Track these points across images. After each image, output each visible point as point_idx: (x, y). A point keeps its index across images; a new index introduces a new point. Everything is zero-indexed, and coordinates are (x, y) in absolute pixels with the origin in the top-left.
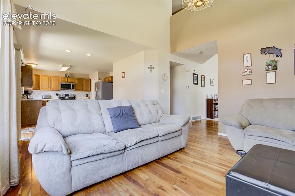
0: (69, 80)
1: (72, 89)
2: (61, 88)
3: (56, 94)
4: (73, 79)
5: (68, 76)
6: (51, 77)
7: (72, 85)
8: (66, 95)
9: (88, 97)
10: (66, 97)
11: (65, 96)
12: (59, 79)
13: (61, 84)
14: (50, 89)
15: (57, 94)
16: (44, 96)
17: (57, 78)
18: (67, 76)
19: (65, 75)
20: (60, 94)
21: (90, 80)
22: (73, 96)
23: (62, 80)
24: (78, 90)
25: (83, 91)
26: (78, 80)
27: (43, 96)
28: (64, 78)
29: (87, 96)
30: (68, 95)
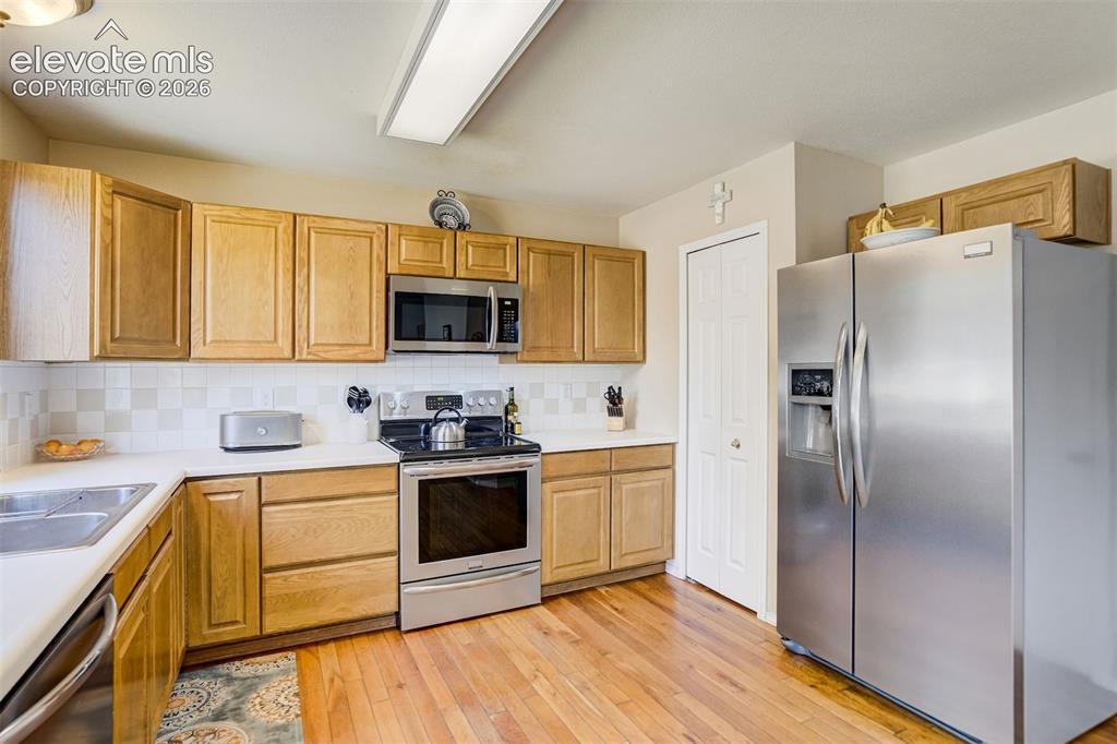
0: (470, 258)
1: (500, 339)
2: (398, 337)
3: (350, 400)
4: (503, 247)
5: (452, 222)
6: (303, 227)
7: (501, 301)
8: (433, 402)
9: (619, 413)
10: (437, 421)
11: (431, 414)
12: (378, 250)
13: (398, 294)
14: (287, 353)
15: (359, 400)
16: (231, 423)
17: (357, 234)
18: (446, 220)
19: (434, 205)
20: (389, 396)
21: (644, 253)
22: (501, 413)
23: (406, 253)
24: (545, 355)
25: (584, 361)
26: (549, 253)
27: (223, 418)
28: (422, 235)
29: (615, 400)
30: (455, 401)
